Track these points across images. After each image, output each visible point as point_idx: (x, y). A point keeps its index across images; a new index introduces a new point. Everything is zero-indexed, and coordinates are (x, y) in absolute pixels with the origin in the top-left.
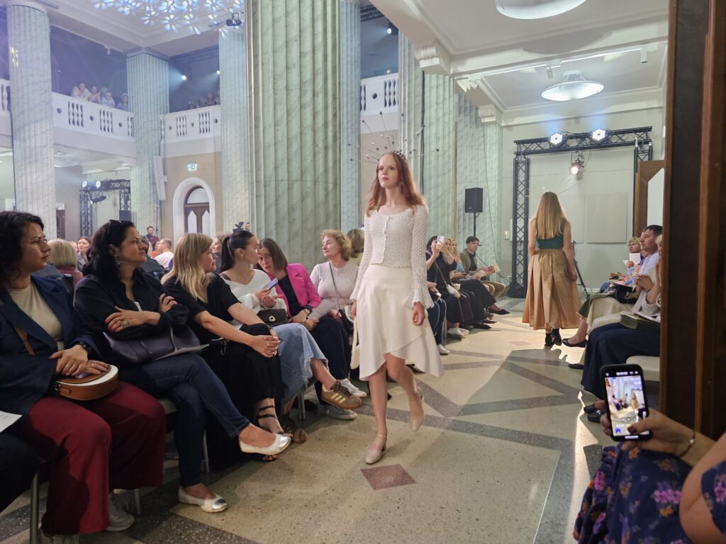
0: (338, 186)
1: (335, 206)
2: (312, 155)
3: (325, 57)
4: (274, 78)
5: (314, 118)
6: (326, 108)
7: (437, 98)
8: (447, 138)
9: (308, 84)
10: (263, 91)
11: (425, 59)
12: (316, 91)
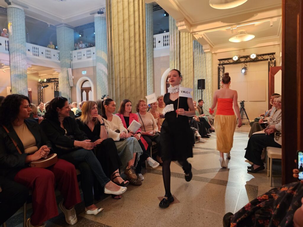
0: (145, 79)
1: (144, 88)
2: (134, 67)
3: (139, 26)
4: (118, 36)
5: (135, 52)
6: (140, 47)
7: (186, 42)
8: (190, 59)
9: (132, 38)
10: (114, 41)
11: (180, 26)
12: (136, 40)
